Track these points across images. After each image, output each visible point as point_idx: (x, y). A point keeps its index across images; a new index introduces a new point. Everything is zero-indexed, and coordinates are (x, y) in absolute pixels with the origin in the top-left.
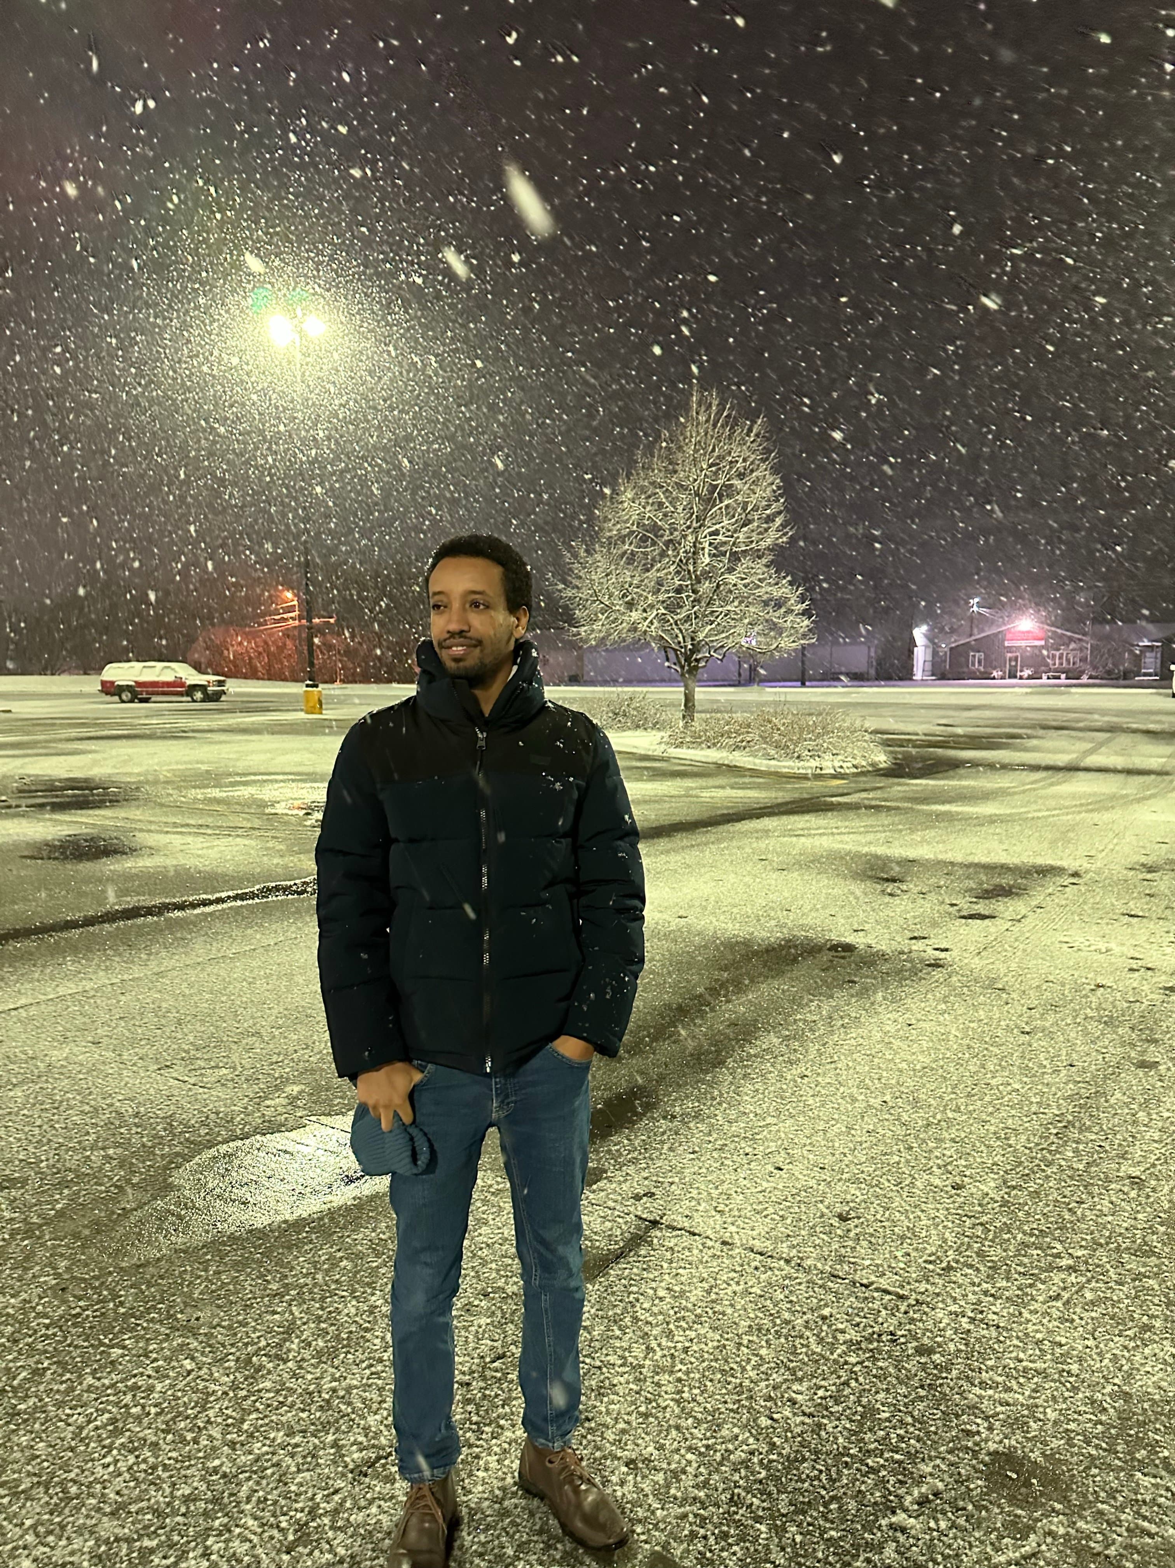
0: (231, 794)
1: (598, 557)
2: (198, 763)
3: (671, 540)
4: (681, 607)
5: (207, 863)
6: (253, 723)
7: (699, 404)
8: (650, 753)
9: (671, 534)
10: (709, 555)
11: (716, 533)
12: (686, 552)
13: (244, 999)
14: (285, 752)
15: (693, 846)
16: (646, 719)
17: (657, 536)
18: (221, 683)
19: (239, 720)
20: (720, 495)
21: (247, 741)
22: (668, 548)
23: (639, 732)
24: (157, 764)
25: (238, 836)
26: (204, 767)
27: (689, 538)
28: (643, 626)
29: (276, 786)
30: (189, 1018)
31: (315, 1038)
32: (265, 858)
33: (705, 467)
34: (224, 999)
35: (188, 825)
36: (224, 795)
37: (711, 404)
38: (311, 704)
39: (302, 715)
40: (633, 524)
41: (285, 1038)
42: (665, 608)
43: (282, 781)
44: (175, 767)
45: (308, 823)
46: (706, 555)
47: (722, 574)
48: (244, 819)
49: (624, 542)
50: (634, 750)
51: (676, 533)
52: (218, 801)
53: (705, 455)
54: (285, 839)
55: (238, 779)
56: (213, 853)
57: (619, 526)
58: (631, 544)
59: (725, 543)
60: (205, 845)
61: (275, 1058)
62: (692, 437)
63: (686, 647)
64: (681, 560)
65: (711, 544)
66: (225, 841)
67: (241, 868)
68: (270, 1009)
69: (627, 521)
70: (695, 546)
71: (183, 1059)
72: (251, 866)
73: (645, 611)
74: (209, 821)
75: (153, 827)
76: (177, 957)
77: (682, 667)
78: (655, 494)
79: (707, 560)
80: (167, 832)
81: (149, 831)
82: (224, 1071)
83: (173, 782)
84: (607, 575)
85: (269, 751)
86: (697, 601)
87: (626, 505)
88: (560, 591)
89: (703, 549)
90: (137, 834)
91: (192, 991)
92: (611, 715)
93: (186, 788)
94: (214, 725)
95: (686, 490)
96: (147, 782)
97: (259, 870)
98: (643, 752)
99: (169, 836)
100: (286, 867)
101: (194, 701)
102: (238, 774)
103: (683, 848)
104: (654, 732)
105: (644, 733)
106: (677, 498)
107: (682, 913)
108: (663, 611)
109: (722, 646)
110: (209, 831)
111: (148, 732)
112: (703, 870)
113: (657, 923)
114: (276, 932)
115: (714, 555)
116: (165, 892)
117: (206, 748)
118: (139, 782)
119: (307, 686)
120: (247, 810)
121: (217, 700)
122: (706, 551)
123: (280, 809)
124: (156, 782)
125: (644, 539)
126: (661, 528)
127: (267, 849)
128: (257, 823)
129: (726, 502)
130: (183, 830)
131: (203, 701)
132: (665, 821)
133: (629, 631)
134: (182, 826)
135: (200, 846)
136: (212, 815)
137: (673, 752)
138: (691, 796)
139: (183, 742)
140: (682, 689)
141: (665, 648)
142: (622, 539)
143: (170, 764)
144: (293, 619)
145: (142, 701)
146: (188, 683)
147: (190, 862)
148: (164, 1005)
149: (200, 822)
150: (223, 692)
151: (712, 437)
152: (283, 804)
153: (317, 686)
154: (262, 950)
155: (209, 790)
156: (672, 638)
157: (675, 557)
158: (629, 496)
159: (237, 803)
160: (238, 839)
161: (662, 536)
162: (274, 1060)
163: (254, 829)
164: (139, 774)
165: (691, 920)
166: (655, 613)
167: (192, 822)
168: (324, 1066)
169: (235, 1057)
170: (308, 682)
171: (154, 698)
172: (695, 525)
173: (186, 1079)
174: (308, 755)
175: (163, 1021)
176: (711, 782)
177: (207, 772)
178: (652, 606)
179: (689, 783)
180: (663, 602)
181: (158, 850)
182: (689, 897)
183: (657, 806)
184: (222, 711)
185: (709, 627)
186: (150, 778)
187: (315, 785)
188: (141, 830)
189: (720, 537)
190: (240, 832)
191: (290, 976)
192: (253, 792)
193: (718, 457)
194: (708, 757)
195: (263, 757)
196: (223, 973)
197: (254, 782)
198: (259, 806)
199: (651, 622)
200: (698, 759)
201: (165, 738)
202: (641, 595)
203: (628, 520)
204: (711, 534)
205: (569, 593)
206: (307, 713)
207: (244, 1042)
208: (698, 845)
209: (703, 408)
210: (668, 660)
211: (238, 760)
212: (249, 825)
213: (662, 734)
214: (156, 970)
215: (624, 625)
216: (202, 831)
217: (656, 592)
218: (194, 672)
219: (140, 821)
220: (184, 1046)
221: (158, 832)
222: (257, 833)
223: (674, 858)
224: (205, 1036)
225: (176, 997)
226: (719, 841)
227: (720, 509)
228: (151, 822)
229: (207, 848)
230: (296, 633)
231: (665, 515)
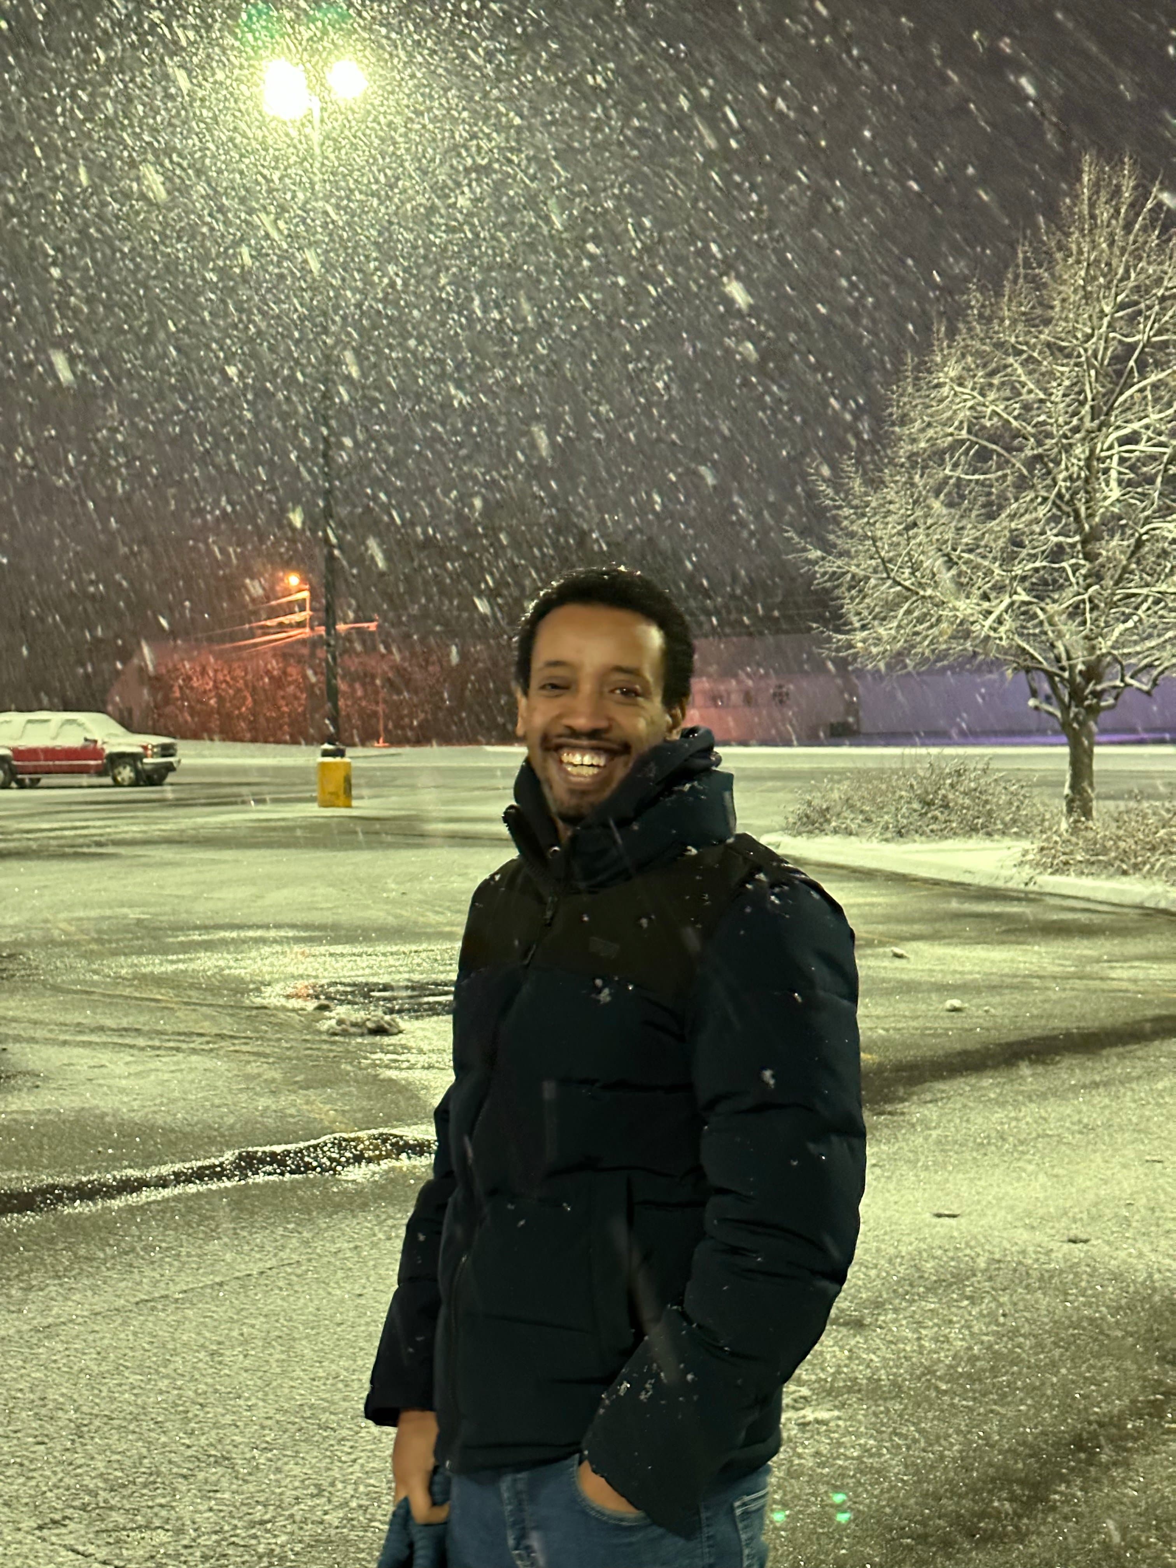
0: (181, 966)
1: (890, 494)
2: (122, 905)
3: (1039, 458)
4: (1061, 588)
5: (136, 1105)
6: (223, 826)
7: (1096, 187)
8: (1000, 884)
9: (1040, 444)
10: (1120, 482)
11: (1133, 439)
12: (1070, 478)
13: (202, 1387)
14: (281, 883)
15: (1096, 1085)
16: (990, 813)
17: (1009, 450)
18: (167, 750)
19: (200, 821)
20: (1142, 365)
21: (213, 861)
22: (1031, 470)
23: (976, 842)
24: (49, 908)
25: (194, 1051)
26: (133, 914)
27: (1078, 450)
28: (981, 629)
29: (266, 950)
30: (97, 1423)
31: (336, 1473)
32: (243, 1097)
33: (1107, 309)
34: (163, 1384)
35: (102, 1029)
36: (170, 968)
37: (1118, 187)
38: (331, 788)
39: (313, 810)
40: (960, 428)
41: (278, 1470)
42: (1028, 591)
43: (275, 941)
44: (81, 914)
45: (324, 1025)
46: (1113, 484)
47: (1147, 520)
48: (206, 1017)
49: (942, 463)
50: (966, 879)
51: (1049, 442)
52: (159, 981)
53: (1108, 287)
54: (281, 1059)
55: (196, 937)
56: (148, 1085)
57: (931, 432)
58: (955, 466)
59: (1153, 458)
60: (134, 1069)
61: (258, 1512)
62: (1080, 252)
63: (1072, 668)
64: (1060, 496)
65: (1122, 461)
66: (167, 1061)
67: (200, 1115)
68: (250, 1408)
69: (949, 422)
70: (1089, 467)
71: (84, 1508)
72: (216, 1112)
73: (986, 597)
74: (140, 1020)
75: (39, 1033)
76: (77, 1297)
77: (1065, 709)
78: (1006, 366)
79: (1115, 492)
80: (65, 1043)
81: (32, 1040)
82: (162, 1536)
83: (78, 943)
84: (907, 529)
85: (252, 882)
86: (1096, 576)
87: (945, 390)
88: (815, 563)
89: (1106, 471)
90: (10, 1046)
91: (104, 1368)
92: (916, 805)
93: (101, 955)
94: (156, 829)
95: (1069, 356)
96: (30, 944)
97: (231, 1120)
98: (984, 883)
99: (66, 1050)
100: (282, 1115)
101: (117, 784)
102: (196, 928)
103: (1074, 1089)
104: (1007, 841)
105: (988, 844)
106: (1051, 373)
107: (1076, 1231)
108: (1024, 597)
109: (1150, 666)
110: (141, 1042)
111: (34, 845)
112: (1119, 1138)
113: (1023, 1252)
114: (262, 1248)
115: (1130, 483)
116: (57, 1163)
117: (140, 876)
118: (16, 943)
119: (326, 754)
120: (210, 1000)
121: (159, 782)
122: (1113, 474)
123: (272, 997)
124: (49, 943)
125: (984, 455)
126: (1017, 434)
127: (249, 1078)
128: (228, 1025)
129: (1153, 378)
130: (94, 1038)
131: (135, 784)
132: (1036, 1029)
133: (952, 637)
134: (92, 1031)
135: (124, 1070)
136: (151, 1010)
137: (1049, 882)
138: (1090, 977)
139: (96, 864)
140: (1066, 750)
141: (1028, 670)
142: (938, 456)
143: (70, 907)
144: (300, 625)
145: (22, 786)
146: (108, 750)
147: (105, 1103)
148: (51, 1394)
149: (125, 1023)
150: (170, 768)
151: (1123, 250)
152: (278, 988)
153: (341, 753)
154: (235, 1284)
155: (143, 960)
156: (1042, 651)
157: (1049, 488)
158: (952, 374)
159: (192, 986)
160: (194, 1058)
161: (1020, 449)
162: (257, 1517)
163: (221, 1036)
164: (15, 928)
165: (1098, 1247)
166: (1007, 601)
167: (110, 1023)
168: (352, 1536)
169: (184, 1510)
170: (327, 746)
171: (45, 780)
172: (1088, 424)
173: (91, 1549)
174: (322, 890)
175: (51, 1429)
176: (1134, 946)
177: (139, 922)
178: (999, 588)
179: (1083, 948)
180: (1024, 579)
181: (46, 1079)
182: (1091, 1196)
183: (1018, 996)
184: (163, 803)
185: (1121, 627)
186: (36, 935)
187: (338, 949)
188: (17, 1039)
189: (1142, 446)
190: (198, 1041)
191: (288, 1341)
192: (222, 963)
193: (1137, 289)
194: (1123, 892)
195: (243, 892)
196: (163, 1333)
197: (224, 942)
198: (235, 992)
199: (1000, 621)
200: (1101, 896)
201: (63, 856)
202: (977, 567)
203: (950, 419)
204: (1124, 441)
205: (834, 565)
206: (325, 805)
207: (201, 1476)
208: (1106, 1084)
209: (1103, 197)
210: (1034, 694)
211: (195, 898)
212: (215, 1031)
213: (1025, 844)
214: (38, 1321)
215: (944, 625)
216: (128, 1041)
217: (1008, 559)
218: (119, 729)
219: (14, 1020)
220: (87, 1481)
221: (47, 1041)
222: (225, 1044)
223: (1053, 1110)
224: (128, 1462)
225: (74, 1377)
226: (1152, 1074)
227: (1142, 390)
228: (35, 1023)
229: (138, 1074)
230: (305, 651)
231: (1027, 407)
